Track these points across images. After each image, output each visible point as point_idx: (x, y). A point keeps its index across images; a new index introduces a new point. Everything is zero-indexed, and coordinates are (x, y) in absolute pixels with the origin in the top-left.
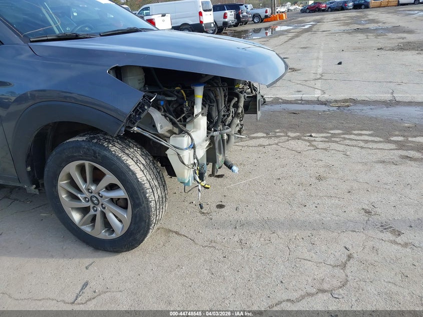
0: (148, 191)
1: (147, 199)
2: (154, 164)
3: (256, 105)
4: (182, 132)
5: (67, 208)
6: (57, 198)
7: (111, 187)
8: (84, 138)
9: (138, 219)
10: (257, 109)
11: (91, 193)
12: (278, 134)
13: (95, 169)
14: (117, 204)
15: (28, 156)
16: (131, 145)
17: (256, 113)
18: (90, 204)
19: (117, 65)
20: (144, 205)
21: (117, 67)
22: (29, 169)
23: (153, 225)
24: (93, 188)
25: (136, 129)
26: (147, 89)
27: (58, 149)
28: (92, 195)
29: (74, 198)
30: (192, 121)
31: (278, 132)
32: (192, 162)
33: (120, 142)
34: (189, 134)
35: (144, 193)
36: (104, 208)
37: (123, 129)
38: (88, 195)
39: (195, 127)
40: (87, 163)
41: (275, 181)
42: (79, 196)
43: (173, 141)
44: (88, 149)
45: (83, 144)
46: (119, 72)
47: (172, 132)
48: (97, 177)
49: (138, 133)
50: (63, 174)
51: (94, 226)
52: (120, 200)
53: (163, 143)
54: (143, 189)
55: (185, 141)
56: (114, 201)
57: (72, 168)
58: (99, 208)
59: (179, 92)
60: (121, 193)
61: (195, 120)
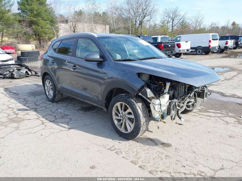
0: (141, 117)
1: (140, 120)
2: (146, 108)
3: (204, 94)
4: (157, 98)
5: (114, 118)
6: (112, 114)
7: (130, 113)
8: (124, 95)
9: (136, 127)
10: (204, 96)
11: (123, 114)
12: (223, 113)
13: (126, 106)
14: (130, 120)
15: (106, 98)
16: (139, 100)
17: (203, 98)
18: (122, 118)
19: (139, 72)
20: (139, 122)
21: (138, 73)
22: (106, 102)
23: (141, 131)
24: (123, 112)
25: (140, 94)
26: (149, 81)
27: (116, 97)
28: (123, 115)
29: (117, 115)
30: (163, 95)
31: (223, 112)
32: (159, 111)
33: (136, 98)
34: (159, 100)
35: (140, 118)
36: (126, 121)
37: (136, 94)
38: (122, 115)
39: (163, 98)
40: (123, 103)
41: (206, 133)
42: (119, 115)
43: (153, 101)
44: (125, 99)
45: (124, 96)
46: (139, 75)
47: (153, 98)
48: (126, 109)
49: (140, 96)
50: (115, 106)
51: (121, 127)
52: (132, 119)
53: (149, 101)
54: (139, 116)
55: (157, 102)
56: (130, 119)
57: (118, 104)
58: (124, 120)
59: (161, 84)
60: (132, 116)
61: (164, 95)
